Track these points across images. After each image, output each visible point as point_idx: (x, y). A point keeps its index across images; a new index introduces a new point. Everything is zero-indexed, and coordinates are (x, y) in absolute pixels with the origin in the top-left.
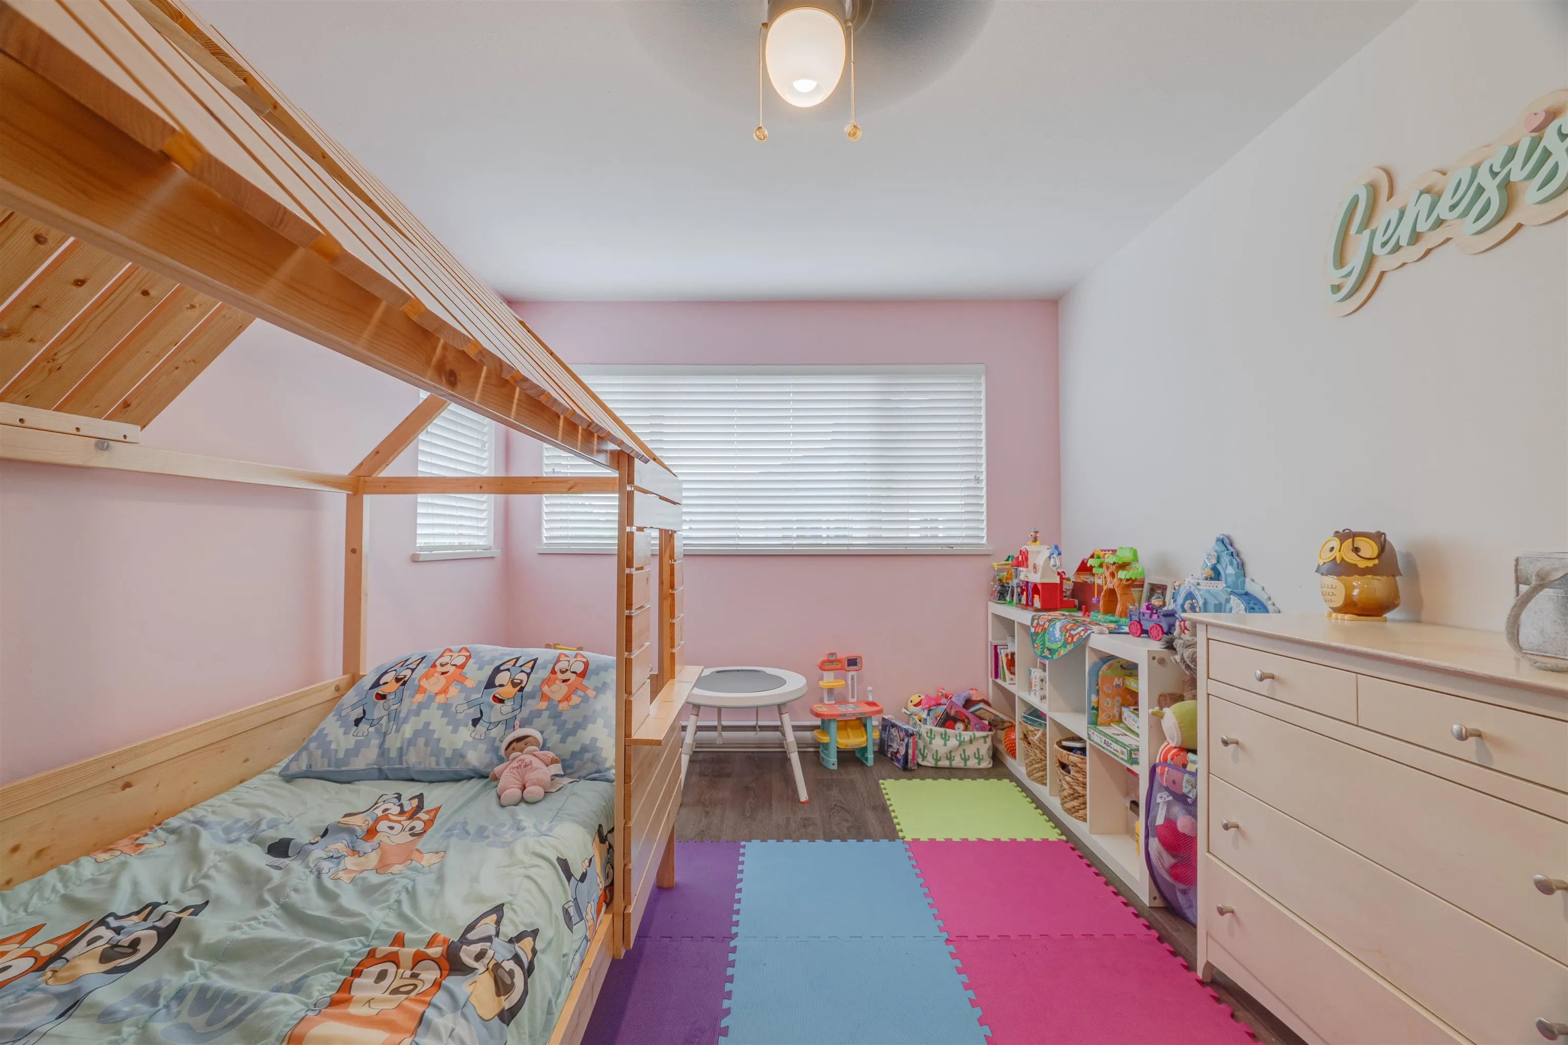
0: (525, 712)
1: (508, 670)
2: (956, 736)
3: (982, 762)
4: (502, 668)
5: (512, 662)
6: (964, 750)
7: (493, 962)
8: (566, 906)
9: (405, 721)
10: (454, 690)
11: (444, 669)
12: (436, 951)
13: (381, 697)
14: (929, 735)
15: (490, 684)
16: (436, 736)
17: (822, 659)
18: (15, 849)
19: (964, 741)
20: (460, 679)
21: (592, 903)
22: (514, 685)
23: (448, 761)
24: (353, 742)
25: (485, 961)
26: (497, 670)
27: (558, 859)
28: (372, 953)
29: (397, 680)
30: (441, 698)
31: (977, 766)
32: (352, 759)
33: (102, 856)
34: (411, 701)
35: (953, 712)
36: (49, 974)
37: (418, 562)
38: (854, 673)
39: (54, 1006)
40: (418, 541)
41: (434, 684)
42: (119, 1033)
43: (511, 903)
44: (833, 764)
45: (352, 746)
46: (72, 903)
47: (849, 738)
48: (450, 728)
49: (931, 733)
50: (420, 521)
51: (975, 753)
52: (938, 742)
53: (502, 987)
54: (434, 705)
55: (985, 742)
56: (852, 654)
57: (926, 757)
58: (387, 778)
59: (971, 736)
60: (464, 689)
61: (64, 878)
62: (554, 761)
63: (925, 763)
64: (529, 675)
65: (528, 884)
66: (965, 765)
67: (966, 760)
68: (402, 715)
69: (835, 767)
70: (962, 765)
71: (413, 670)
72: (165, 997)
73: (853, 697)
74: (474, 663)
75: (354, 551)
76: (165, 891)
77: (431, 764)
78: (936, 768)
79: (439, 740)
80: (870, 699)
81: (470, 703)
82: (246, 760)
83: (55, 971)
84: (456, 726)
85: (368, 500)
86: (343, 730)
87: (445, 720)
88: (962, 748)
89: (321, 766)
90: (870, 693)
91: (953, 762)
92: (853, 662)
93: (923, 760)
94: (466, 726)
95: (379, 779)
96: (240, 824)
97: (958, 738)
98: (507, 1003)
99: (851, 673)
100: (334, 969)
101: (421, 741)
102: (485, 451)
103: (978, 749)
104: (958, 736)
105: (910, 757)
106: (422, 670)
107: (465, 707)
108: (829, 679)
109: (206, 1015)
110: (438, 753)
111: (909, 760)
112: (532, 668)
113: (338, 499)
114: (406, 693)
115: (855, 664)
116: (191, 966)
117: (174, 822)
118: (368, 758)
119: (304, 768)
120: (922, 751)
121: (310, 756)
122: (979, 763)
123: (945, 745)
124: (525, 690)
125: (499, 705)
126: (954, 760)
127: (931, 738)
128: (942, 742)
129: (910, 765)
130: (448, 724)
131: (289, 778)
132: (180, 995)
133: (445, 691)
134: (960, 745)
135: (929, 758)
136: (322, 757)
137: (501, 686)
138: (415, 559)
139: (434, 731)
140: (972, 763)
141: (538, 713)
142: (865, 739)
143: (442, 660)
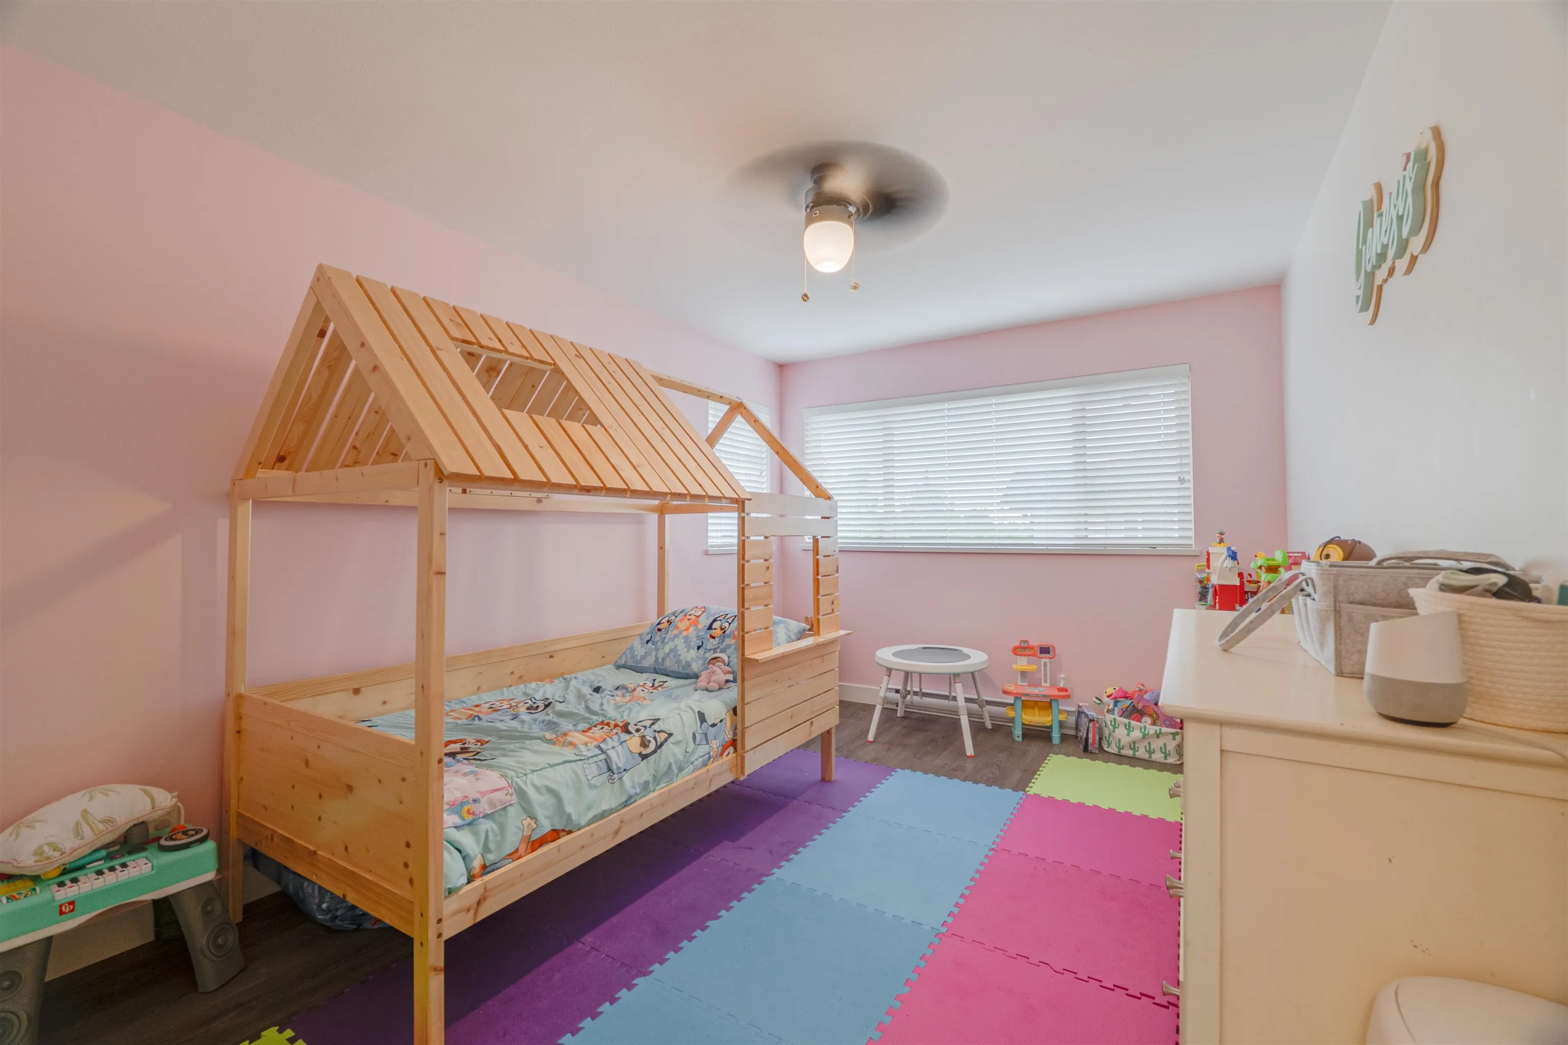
0: (722, 646)
1: (720, 620)
2: (1141, 728)
3: (1168, 757)
4: (718, 619)
5: (723, 617)
6: (1149, 743)
7: (643, 734)
8: (695, 732)
9: (667, 643)
10: (692, 630)
11: (690, 617)
12: (621, 724)
13: (659, 630)
14: (1113, 724)
15: (710, 628)
16: (679, 653)
17: (1015, 645)
18: (512, 673)
19: (1148, 734)
20: (695, 623)
21: (718, 741)
22: (722, 629)
23: (683, 668)
24: (644, 652)
25: (640, 733)
26: (715, 620)
27: (699, 712)
28: (603, 722)
29: (668, 622)
30: (685, 633)
31: (1163, 760)
32: (643, 661)
33: (539, 683)
34: (673, 632)
35: (1140, 706)
36: (512, 709)
37: (708, 555)
38: (1047, 660)
39: (511, 717)
40: (709, 541)
41: (682, 626)
42: (524, 725)
43: (664, 720)
44: (1018, 737)
45: (643, 654)
46: (525, 694)
47: (1035, 716)
48: (686, 649)
49: (1115, 722)
50: (710, 528)
51: (1161, 748)
52: (1121, 732)
53: (644, 744)
54: (681, 637)
55: (1174, 739)
56: (1045, 642)
57: (1110, 744)
58: (657, 673)
59: (1156, 730)
60: (696, 629)
61: (525, 687)
62: (729, 672)
63: (1109, 750)
64: (730, 624)
65: (678, 717)
66: (1150, 757)
67: (1150, 752)
68: (666, 640)
69: (1020, 739)
70: (1146, 756)
71: (676, 617)
72: (539, 721)
73: (1046, 681)
74: (705, 615)
75: (661, 548)
76: (553, 697)
77: (675, 668)
78: (1119, 755)
79: (680, 655)
80: (1062, 685)
81: (698, 637)
82: (603, 657)
83: (514, 709)
84: (689, 648)
85: (668, 517)
86: (641, 645)
87: (685, 645)
88: (1147, 742)
89: (630, 663)
90: (1062, 680)
91: (1137, 753)
92: (1045, 650)
93: (1108, 747)
94: (694, 649)
95: (655, 673)
96: (589, 681)
97: (1143, 731)
98: (645, 752)
99: (1043, 661)
100: (588, 723)
101: (672, 655)
102: (764, 477)
103: (1165, 745)
104: (1143, 728)
105: (1090, 741)
106: (679, 618)
107: (695, 639)
108: (1022, 663)
109: (547, 727)
110: (678, 662)
111: (1089, 744)
112: (733, 621)
113: (654, 517)
114: (670, 629)
115: (1049, 653)
116: (549, 715)
117: (566, 676)
118: (649, 662)
119: (623, 662)
120: (1107, 738)
121: (626, 656)
122: (1166, 758)
123: (1128, 735)
124: (726, 632)
125: (712, 640)
126: (1138, 751)
127: (1114, 727)
128: (1126, 732)
129: (1090, 748)
130: (685, 647)
131: (618, 667)
132: (543, 722)
133: (687, 629)
134: (1144, 737)
135: (1113, 745)
136: (631, 658)
137: (715, 629)
138: (706, 553)
139: (679, 650)
140: (1158, 757)
141: (729, 646)
142: (1050, 718)
143: (690, 613)
